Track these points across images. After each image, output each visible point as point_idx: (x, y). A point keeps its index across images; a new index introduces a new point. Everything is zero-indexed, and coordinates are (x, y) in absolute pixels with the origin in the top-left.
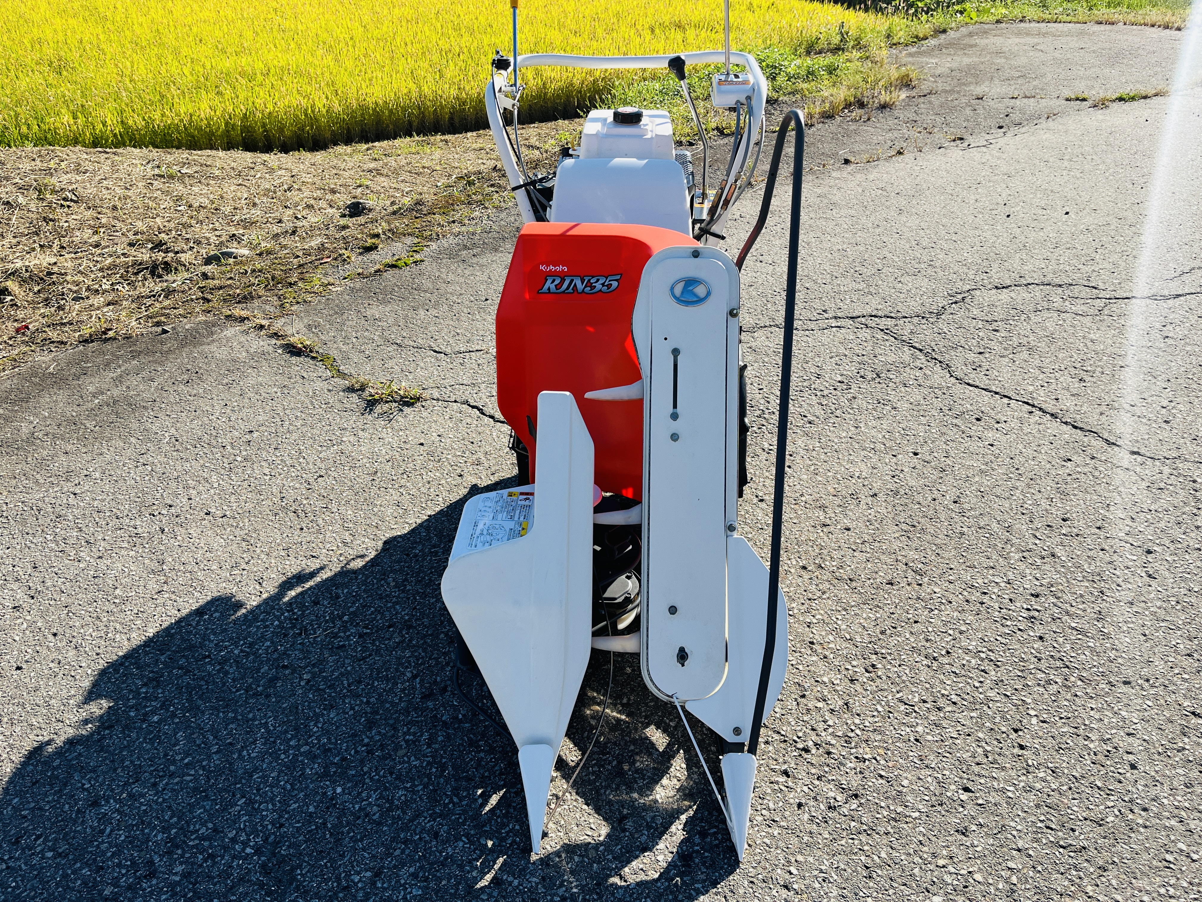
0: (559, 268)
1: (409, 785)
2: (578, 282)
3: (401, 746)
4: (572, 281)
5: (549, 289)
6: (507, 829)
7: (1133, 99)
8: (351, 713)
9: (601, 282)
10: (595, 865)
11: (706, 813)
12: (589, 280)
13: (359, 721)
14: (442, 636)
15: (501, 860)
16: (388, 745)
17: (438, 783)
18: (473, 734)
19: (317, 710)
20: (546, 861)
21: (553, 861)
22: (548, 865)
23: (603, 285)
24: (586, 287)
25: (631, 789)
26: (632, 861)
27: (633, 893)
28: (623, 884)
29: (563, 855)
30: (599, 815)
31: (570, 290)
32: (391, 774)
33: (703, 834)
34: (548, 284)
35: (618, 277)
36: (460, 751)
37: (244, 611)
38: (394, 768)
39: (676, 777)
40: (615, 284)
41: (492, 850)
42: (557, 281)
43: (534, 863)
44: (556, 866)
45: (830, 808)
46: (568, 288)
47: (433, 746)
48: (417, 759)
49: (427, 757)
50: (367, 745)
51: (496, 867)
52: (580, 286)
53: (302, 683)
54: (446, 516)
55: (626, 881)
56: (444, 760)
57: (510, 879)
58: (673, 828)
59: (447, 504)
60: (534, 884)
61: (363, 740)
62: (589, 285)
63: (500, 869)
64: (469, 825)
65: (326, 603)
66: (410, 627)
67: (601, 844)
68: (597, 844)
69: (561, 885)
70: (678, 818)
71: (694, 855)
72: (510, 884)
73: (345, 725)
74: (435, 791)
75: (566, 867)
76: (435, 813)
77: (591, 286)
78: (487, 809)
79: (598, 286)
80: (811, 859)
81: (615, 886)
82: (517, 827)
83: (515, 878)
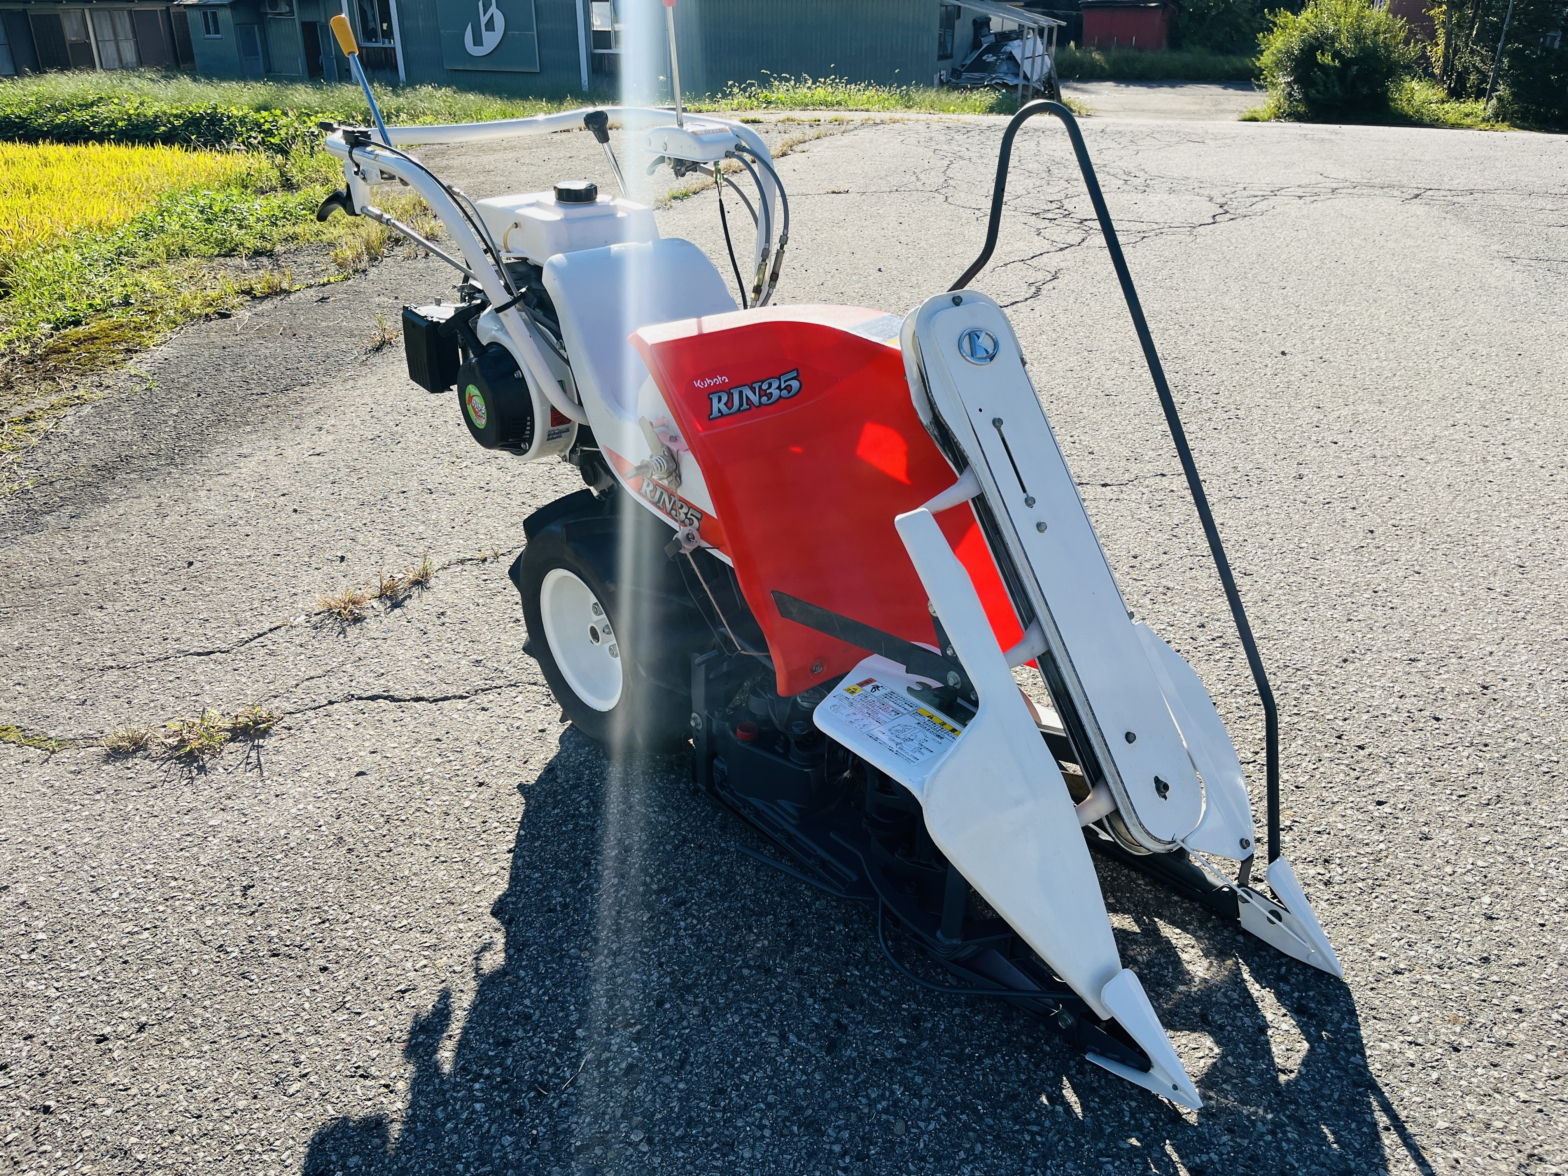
0: (719, 380)
1: (962, 1155)
2: (747, 392)
3: (888, 1121)
4: (741, 393)
5: (720, 411)
6: (1127, 1114)
7: (686, 195)
8: (767, 1132)
9: (775, 384)
10: (1249, 1079)
11: (1257, 959)
12: (760, 387)
13: (792, 1134)
14: (746, 972)
15: (1169, 1149)
16: (871, 1132)
17: (990, 1127)
18: (947, 1048)
19: (719, 1164)
20: (1204, 1113)
21: (1213, 1107)
22: (1213, 1115)
23: (779, 388)
24: (760, 397)
25: (1172, 987)
26: (1270, 1049)
27: (1313, 1076)
28: (1293, 1075)
29: (1212, 1094)
30: (1181, 1030)
31: (745, 406)
32: (923, 1159)
33: (1284, 979)
34: (715, 405)
35: (794, 374)
36: (958, 1077)
37: (397, 1126)
38: (916, 1150)
39: (1186, 946)
40: (795, 384)
41: (1147, 1147)
42: (725, 399)
43: (1200, 1124)
44: (1223, 1110)
45: (1326, 884)
46: (741, 404)
47: (924, 1093)
48: (928, 1120)
49: (935, 1109)
50: (845, 1153)
51: (1175, 1157)
52: (754, 399)
53: (644, 1148)
54: (535, 839)
55: (1291, 1072)
56: (958, 1098)
57: (1205, 1158)
58: (1255, 994)
59: (516, 826)
60: (1231, 1143)
61: (831, 1151)
62: (762, 393)
63: (1181, 1157)
64: (1088, 1143)
65: (521, 1033)
66: (688, 989)
67: (1223, 1056)
68: (1221, 1058)
69: (1254, 1123)
70: (1244, 980)
71: (1304, 1002)
72: (1211, 1161)
73: (782, 1152)
74: (997, 1137)
75: (1230, 1102)
76: (1035, 1160)
77: (766, 395)
78: (1078, 1109)
79: (776, 393)
80: (1377, 936)
81: (1288, 1083)
82: (1133, 1104)
83: (1208, 1153)
